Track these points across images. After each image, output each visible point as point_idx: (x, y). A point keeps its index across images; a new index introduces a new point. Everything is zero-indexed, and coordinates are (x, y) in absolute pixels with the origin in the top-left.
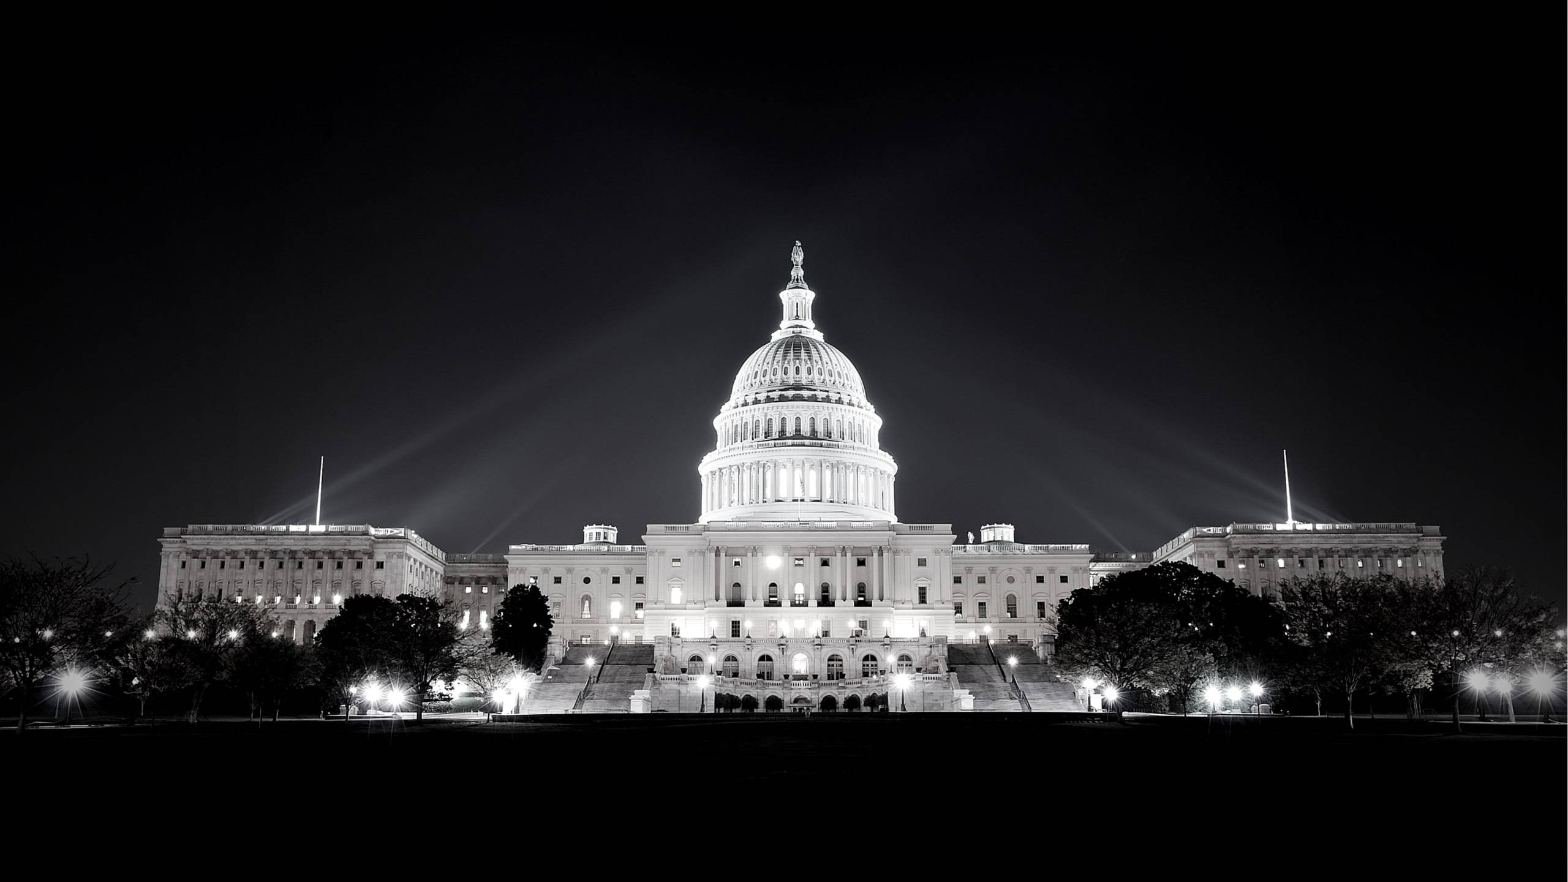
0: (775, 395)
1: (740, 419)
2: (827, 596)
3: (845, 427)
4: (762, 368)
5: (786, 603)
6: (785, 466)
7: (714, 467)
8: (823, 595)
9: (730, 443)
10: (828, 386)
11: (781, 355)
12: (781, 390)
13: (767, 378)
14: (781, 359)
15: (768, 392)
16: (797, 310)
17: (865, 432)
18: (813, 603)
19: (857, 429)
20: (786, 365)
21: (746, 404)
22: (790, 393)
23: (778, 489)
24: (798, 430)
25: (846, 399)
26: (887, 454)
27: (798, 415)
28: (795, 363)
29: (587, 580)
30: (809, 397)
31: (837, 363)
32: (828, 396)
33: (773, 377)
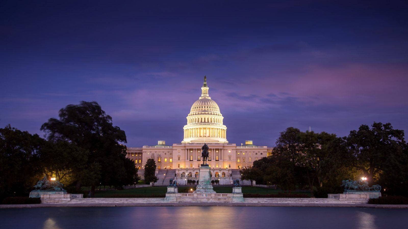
1: (192, 118)
3: (215, 120)
4: (197, 106)
6: (202, 129)
7: (187, 128)
9: (190, 123)
12: (201, 112)
14: (201, 104)
15: (198, 112)
16: (205, 92)
17: (220, 121)
21: (193, 115)
23: (201, 134)
24: (205, 121)
25: (215, 113)
26: (224, 125)
27: (205, 118)
28: (204, 105)
30: (207, 113)
31: (214, 105)
32: (211, 113)
33: (199, 109)
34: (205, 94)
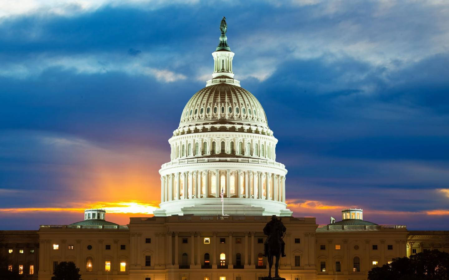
0: (208, 127)
1: (186, 141)
2: (240, 262)
3: (253, 147)
4: (200, 107)
5: (215, 266)
6: (215, 174)
7: (169, 172)
8: (237, 261)
9: (179, 157)
10: (242, 120)
11: (212, 99)
12: (212, 124)
13: (203, 114)
14: (212, 101)
15: (204, 124)
16: (223, 64)
17: (267, 149)
18: (231, 266)
19: (261, 148)
20: (215, 106)
21: (189, 132)
22: (218, 126)
23: (211, 189)
24: (223, 150)
25: (254, 129)
26: (280, 164)
27: (223, 140)
28: (221, 105)
29: (90, 247)
30: (230, 128)
31: (249, 104)
32: (242, 127)
33: (207, 114)
34: (223, 70)
